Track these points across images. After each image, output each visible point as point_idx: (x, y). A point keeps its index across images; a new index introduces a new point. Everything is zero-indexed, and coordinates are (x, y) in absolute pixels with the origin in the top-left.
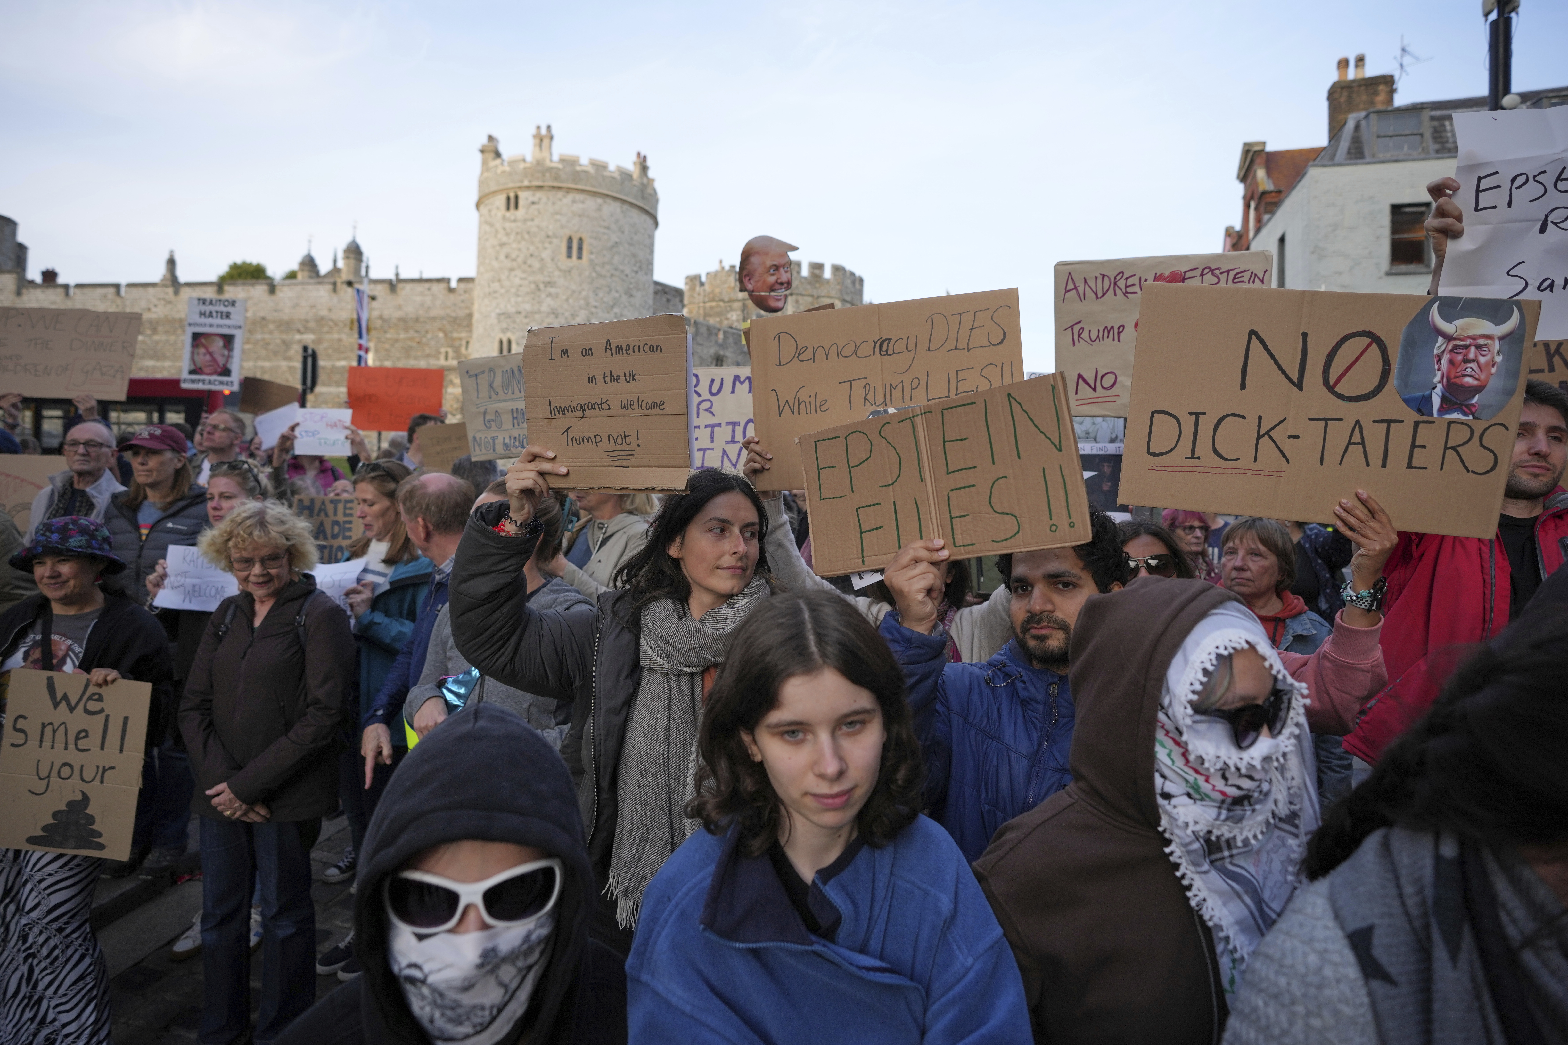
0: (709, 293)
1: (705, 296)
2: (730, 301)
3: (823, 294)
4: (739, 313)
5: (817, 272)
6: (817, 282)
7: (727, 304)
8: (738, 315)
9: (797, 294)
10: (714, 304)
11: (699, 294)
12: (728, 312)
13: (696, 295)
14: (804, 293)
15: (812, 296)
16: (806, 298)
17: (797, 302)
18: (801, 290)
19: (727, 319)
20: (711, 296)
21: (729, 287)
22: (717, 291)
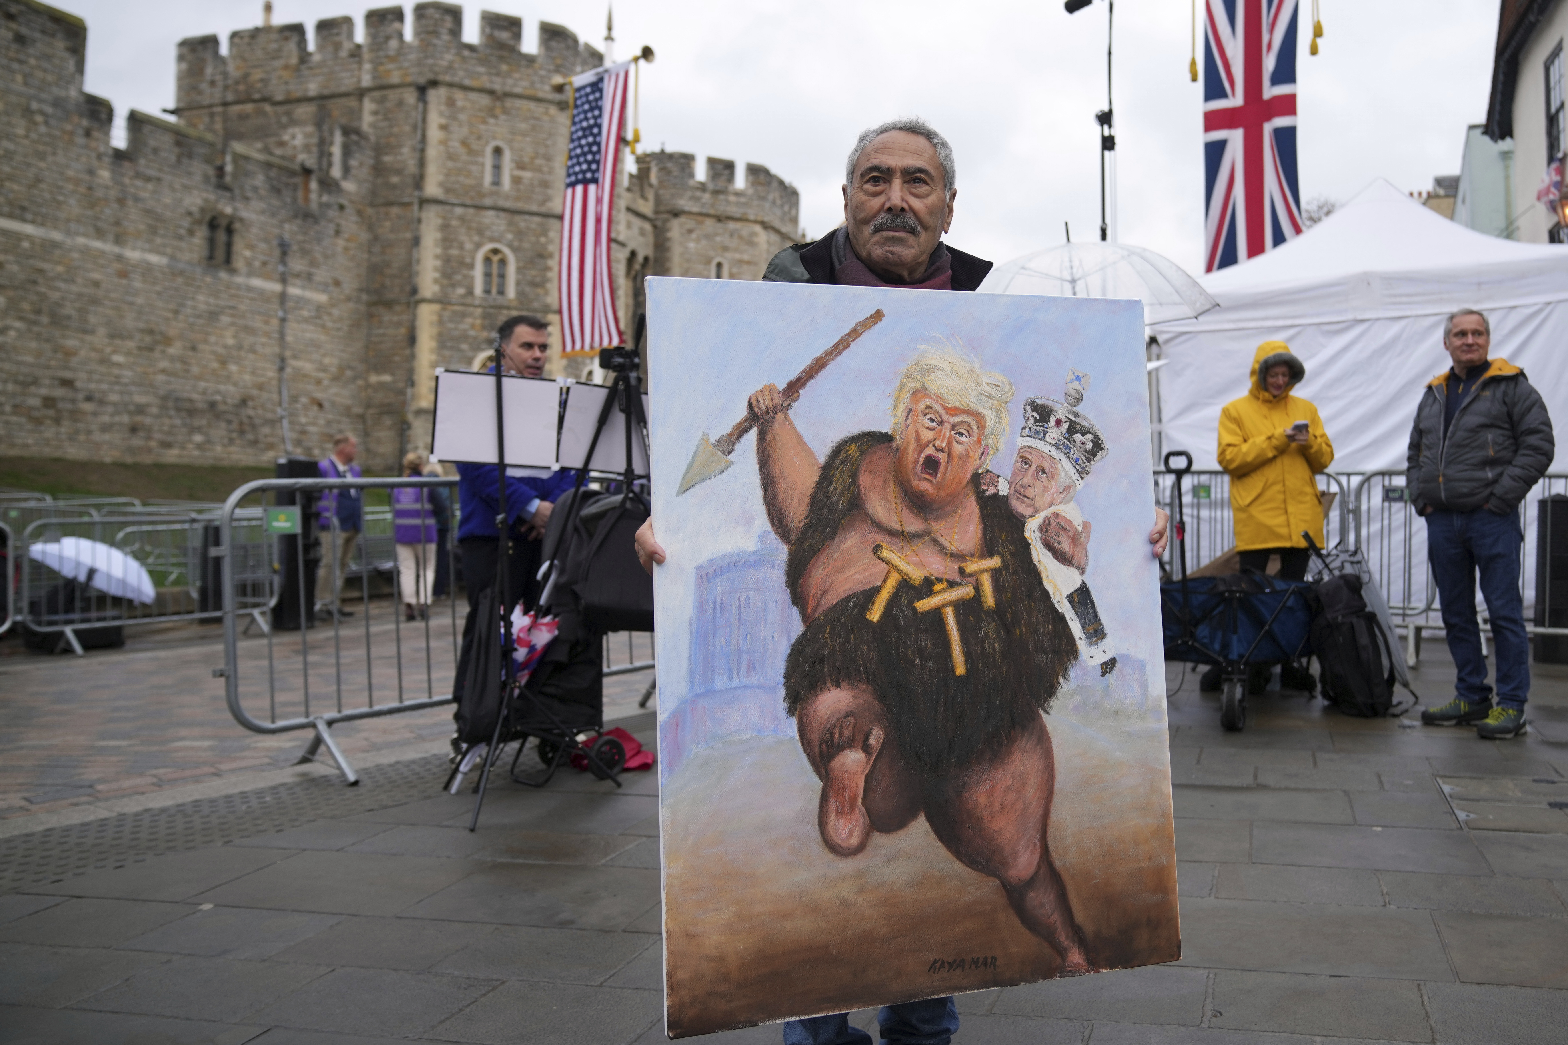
0: (237, 83)
1: (226, 87)
2: (288, 101)
3: (518, 90)
4: (310, 129)
5: (504, 36)
6: (501, 58)
7: (281, 109)
8: (307, 135)
9: (451, 85)
10: (249, 107)
11: (213, 83)
12: (284, 127)
13: (204, 86)
14: (467, 82)
15: (491, 92)
16: (474, 96)
17: (451, 103)
18: (460, 76)
19: (282, 144)
20: (242, 87)
21: (286, 67)
22: (257, 75)
